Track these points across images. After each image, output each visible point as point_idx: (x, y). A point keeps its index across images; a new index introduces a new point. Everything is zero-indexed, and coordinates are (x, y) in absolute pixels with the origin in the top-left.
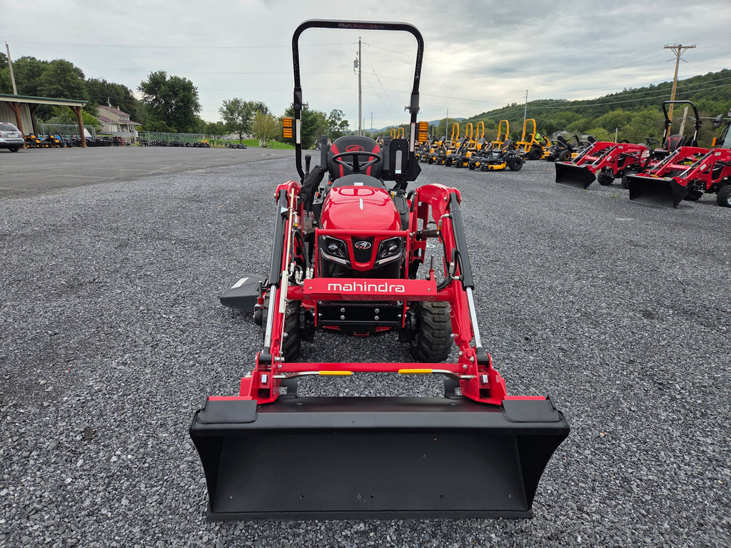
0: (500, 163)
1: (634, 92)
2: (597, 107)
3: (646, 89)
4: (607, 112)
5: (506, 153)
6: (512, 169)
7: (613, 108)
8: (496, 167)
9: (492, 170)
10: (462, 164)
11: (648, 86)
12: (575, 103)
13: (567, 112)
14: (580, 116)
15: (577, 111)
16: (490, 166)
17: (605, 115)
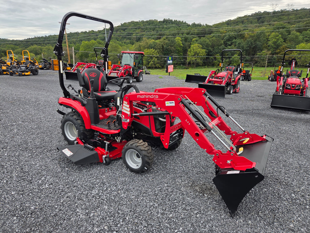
0: (27, 72)
1: (39, 38)
2: (24, 44)
3: (44, 37)
4: (30, 46)
5: (29, 67)
6: (34, 74)
7: (32, 44)
8: (26, 74)
9: (25, 75)
10: (3, 73)
11: (44, 36)
12: (13, 41)
13: (11, 45)
14: (18, 47)
15: (16, 45)
16: (23, 73)
17: (30, 47)
